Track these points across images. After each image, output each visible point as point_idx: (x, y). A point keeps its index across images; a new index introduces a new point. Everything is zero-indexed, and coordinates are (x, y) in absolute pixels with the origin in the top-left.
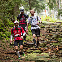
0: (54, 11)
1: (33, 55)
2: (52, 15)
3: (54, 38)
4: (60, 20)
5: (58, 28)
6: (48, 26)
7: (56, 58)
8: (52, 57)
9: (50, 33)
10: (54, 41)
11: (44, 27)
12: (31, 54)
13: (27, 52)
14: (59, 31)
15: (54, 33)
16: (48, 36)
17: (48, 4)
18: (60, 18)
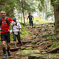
0: (43, 13)
1: (26, 52)
2: (41, 16)
3: (43, 36)
4: (48, 21)
5: (46, 28)
6: (38, 26)
7: (46, 54)
8: (42, 53)
9: (40, 32)
10: (43, 40)
11: (34, 27)
12: (25, 50)
13: (21, 49)
14: (48, 31)
15: (43, 32)
16: (39, 35)
17: (38, 7)
18: (48, 20)
